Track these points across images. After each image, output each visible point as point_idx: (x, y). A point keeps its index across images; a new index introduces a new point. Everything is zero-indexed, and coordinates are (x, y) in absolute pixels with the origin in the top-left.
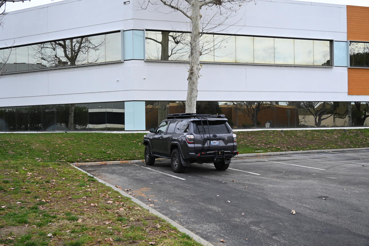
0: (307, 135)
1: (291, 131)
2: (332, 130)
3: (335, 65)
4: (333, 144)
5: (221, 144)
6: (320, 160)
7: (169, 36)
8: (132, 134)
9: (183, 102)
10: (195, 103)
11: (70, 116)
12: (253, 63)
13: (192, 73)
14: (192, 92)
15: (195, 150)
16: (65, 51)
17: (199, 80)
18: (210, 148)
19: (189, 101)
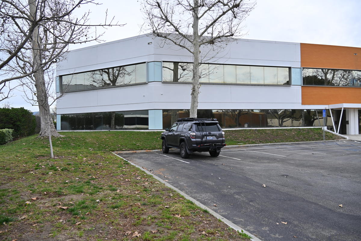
0: (273, 132)
1: (262, 129)
2: (290, 129)
3: (292, 84)
4: (292, 139)
5: (214, 138)
6: (282, 150)
7: (179, 66)
8: (154, 132)
9: (188, 110)
10: (197, 111)
11: (112, 120)
12: (236, 83)
13: (194, 90)
14: (194, 103)
15: (196, 143)
16: (109, 76)
17: (199, 95)
18: (206, 142)
19: (192, 109)
